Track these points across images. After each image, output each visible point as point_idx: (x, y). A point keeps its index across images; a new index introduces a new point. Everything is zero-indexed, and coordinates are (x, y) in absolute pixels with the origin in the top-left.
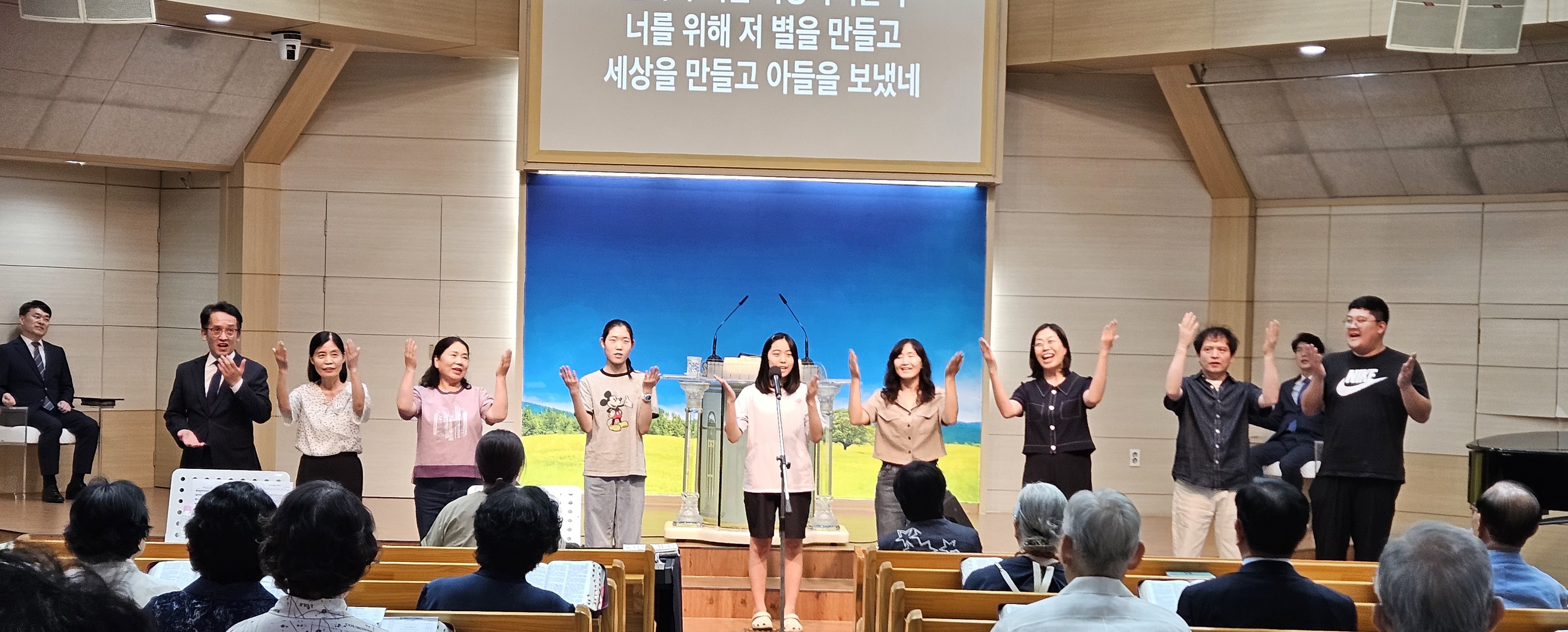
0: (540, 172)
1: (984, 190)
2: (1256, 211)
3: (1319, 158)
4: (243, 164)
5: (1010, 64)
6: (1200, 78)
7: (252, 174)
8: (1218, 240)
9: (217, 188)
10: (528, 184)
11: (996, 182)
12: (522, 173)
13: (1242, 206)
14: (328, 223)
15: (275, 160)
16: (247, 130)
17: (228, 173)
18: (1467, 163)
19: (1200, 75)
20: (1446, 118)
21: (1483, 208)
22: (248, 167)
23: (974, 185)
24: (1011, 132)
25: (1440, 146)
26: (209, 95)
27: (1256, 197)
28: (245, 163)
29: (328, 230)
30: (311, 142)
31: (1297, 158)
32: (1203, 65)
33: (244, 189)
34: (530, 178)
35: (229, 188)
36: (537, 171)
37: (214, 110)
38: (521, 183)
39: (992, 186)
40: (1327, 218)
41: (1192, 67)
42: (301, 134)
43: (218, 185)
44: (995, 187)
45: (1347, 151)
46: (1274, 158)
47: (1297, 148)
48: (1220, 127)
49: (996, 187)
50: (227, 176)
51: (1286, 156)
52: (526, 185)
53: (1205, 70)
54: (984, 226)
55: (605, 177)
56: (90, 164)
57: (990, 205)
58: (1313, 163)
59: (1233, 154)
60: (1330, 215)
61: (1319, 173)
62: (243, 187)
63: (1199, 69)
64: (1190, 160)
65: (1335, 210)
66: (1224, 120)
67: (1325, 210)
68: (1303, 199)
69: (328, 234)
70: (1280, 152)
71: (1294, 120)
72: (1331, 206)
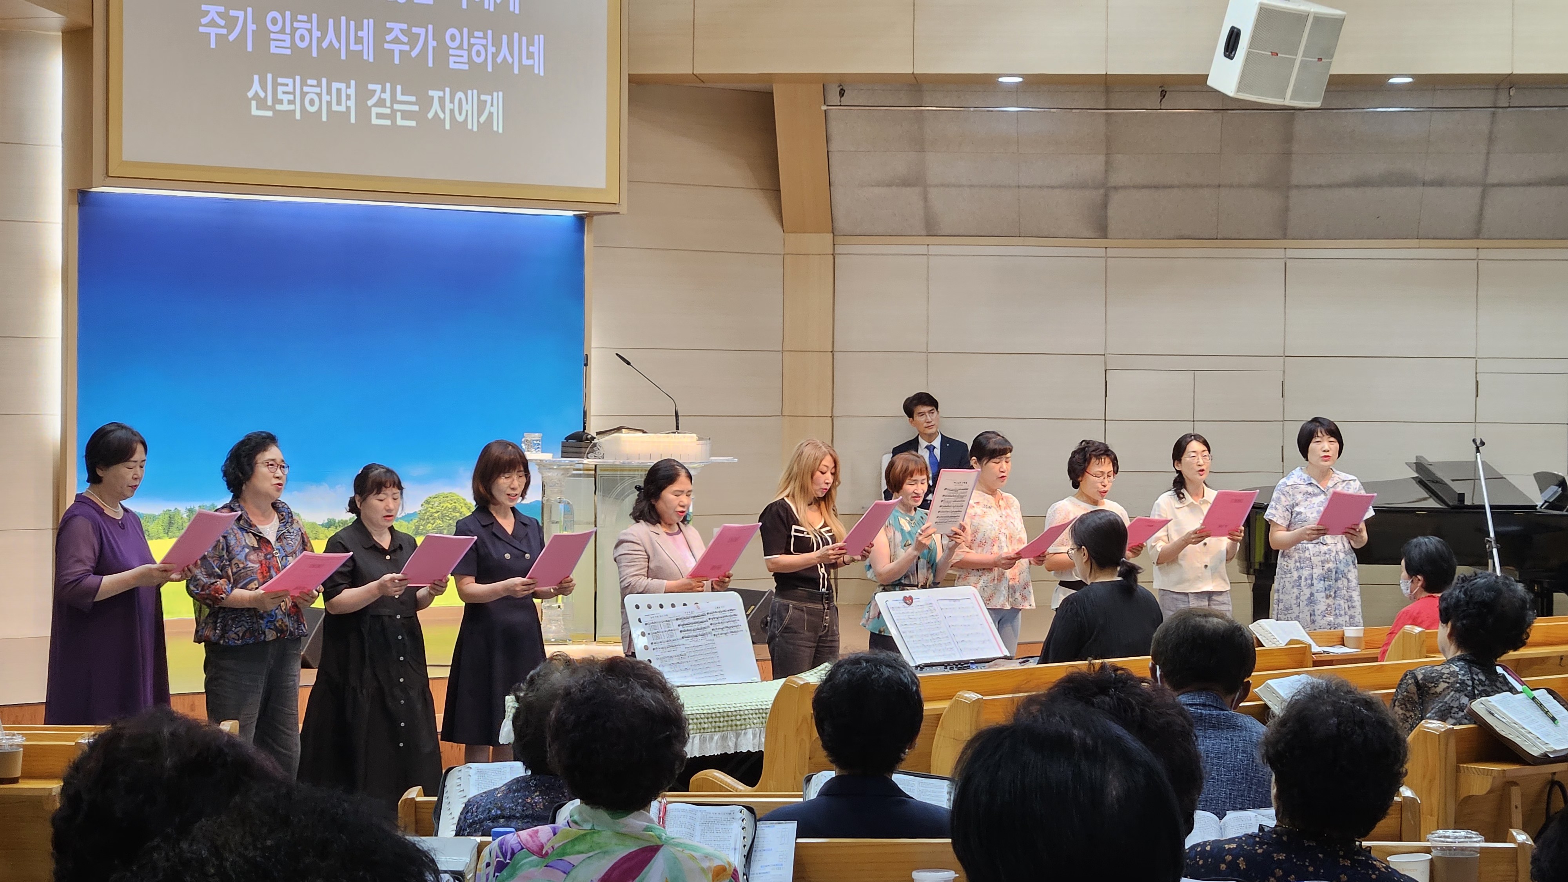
0: (96, 190)
1: (581, 220)
2: (835, 248)
3: (933, 193)
5: (633, 72)
10: (79, 204)
11: (620, 212)
18: (1105, 206)
20: (1102, 158)
21: (1106, 253)
23: (571, 213)
25: (1083, 186)
27: (840, 232)
31: (908, 190)
34: (82, 200)
36: (92, 188)
39: (591, 215)
40: (926, 257)
44: (593, 217)
45: (971, 186)
46: (877, 190)
47: (914, 180)
48: (828, 154)
51: (895, 189)
52: (77, 206)
54: (582, 264)
58: (926, 199)
59: (830, 184)
60: (928, 255)
61: (927, 208)
65: (933, 250)
66: (833, 147)
67: (922, 249)
70: (890, 185)
71: (922, 150)
72: (928, 245)
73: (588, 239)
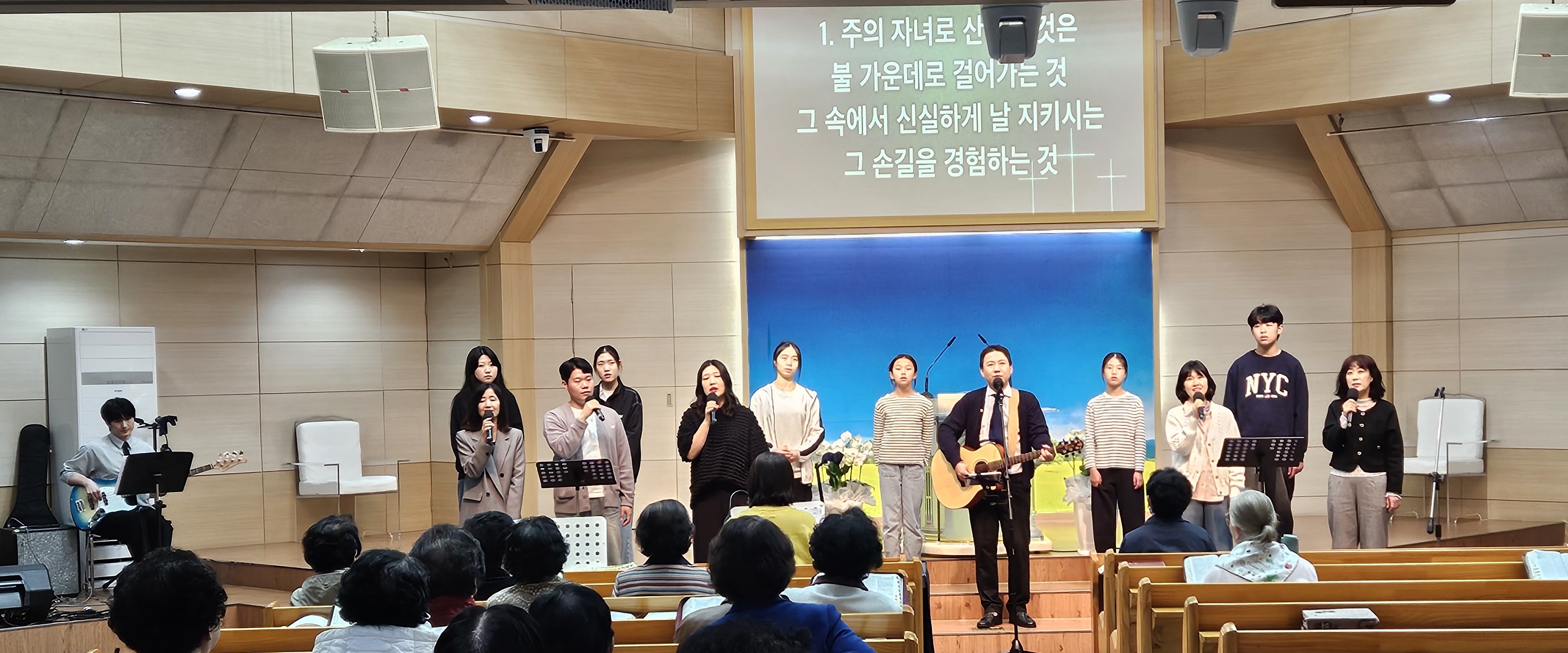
0: (757, 238)
1: (1148, 234)
2: (1392, 243)
3: (1448, 192)
4: (499, 244)
5: (1172, 120)
6: (1339, 126)
7: (508, 252)
8: (1358, 269)
9: (477, 266)
10: (748, 250)
11: (1160, 227)
12: (741, 240)
13: (1379, 237)
14: (574, 293)
15: (526, 238)
16: (502, 213)
17: (485, 252)
19: (1338, 123)
22: (503, 246)
23: (1139, 230)
24: (1171, 182)
26: (471, 185)
27: (1392, 229)
28: (501, 243)
29: (574, 298)
30: (556, 222)
31: (1428, 192)
32: (1340, 115)
33: (502, 266)
34: (748, 244)
35: (488, 265)
36: (755, 237)
37: (473, 199)
38: (741, 248)
39: (1156, 231)
40: (1457, 243)
41: (1331, 117)
42: (549, 215)
43: (478, 263)
44: (1158, 231)
45: (1472, 184)
46: (1407, 194)
47: (1426, 184)
48: (1357, 168)
49: (1160, 232)
50: (487, 254)
51: (1418, 192)
52: (745, 251)
53: (1342, 120)
54: (1150, 265)
55: (815, 240)
56: (369, 250)
58: (1443, 198)
59: (1369, 192)
60: (1458, 242)
61: (1447, 205)
62: (500, 264)
63: (1337, 118)
64: (1331, 199)
65: (1463, 237)
66: (1360, 162)
67: (1454, 238)
68: (1434, 229)
69: (575, 301)
70: (1414, 189)
71: (1423, 160)
72: (1459, 234)
73: (1154, 248)
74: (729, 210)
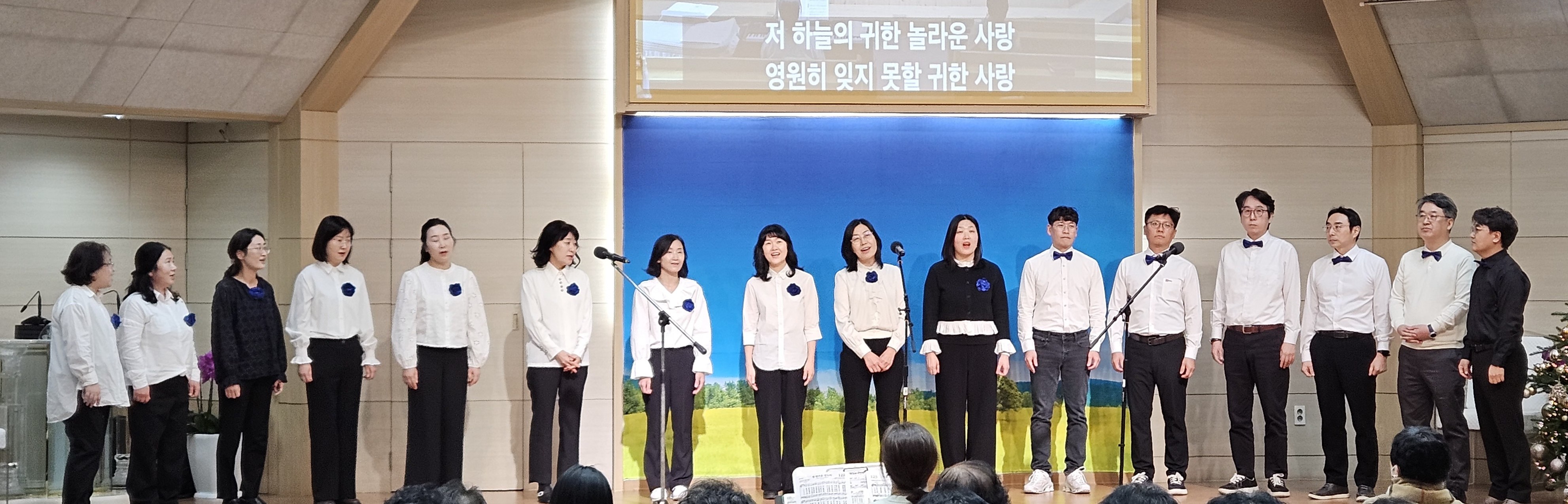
0: (637, 114)
1: (1129, 122)
2: (1424, 141)
3: (1502, 80)
4: (300, 113)
7: (311, 124)
8: (1381, 172)
9: (265, 141)
10: (625, 128)
11: (1147, 113)
12: (617, 116)
13: (1408, 133)
14: (393, 179)
15: (332, 107)
16: (308, 72)
17: (279, 123)
22: (305, 115)
23: (1118, 116)
24: (1164, 58)
26: (273, 35)
27: (1424, 124)
28: (302, 112)
29: (393, 186)
30: (373, 86)
31: (1477, 79)
33: (302, 141)
34: (626, 121)
35: (281, 140)
36: (635, 112)
37: (276, 53)
38: (617, 127)
39: (1139, 117)
40: (1509, 144)
42: (364, 77)
43: (264, 136)
44: (1141, 118)
45: (1535, 71)
46: (1448, 80)
47: (1477, 69)
48: (1390, 48)
49: (1146, 119)
50: (278, 127)
51: (1465, 78)
52: (622, 129)
54: (1131, 162)
55: (711, 118)
56: (132, 117)
57: (1137, 139)
58: (1495, 86)
59: (1401, 76)
60: (1510, 141)
61: (1501, 96)
62: (299, 139)
64: (1351, 85)
65: (1516, 136)
66: (1394, 40)
67: (1506, 136)
68: (1483, 124)
69: (393, 190)
70: (1458, 75)
71: (1476, 39)
72: (1511, 132)
73: (1137, 138)
74: (600, 78)
